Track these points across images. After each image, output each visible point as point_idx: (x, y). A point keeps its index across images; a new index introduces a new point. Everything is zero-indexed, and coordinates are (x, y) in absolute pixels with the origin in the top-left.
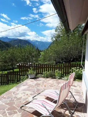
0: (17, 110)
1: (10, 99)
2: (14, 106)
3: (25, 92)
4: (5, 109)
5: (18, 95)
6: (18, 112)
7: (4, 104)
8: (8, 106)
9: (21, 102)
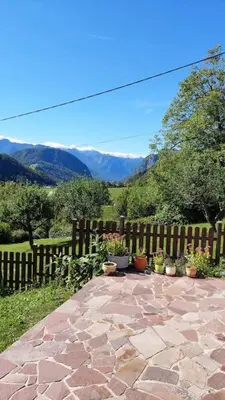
0: (105, 385)
1: (68, 341)
2: (90, 366)
3: (108, 316)
4: (64, 380)
5: (89, 329)
6: (113, 394)
7: (51, 359)
8: (70, 368)
9: (107, 353)
